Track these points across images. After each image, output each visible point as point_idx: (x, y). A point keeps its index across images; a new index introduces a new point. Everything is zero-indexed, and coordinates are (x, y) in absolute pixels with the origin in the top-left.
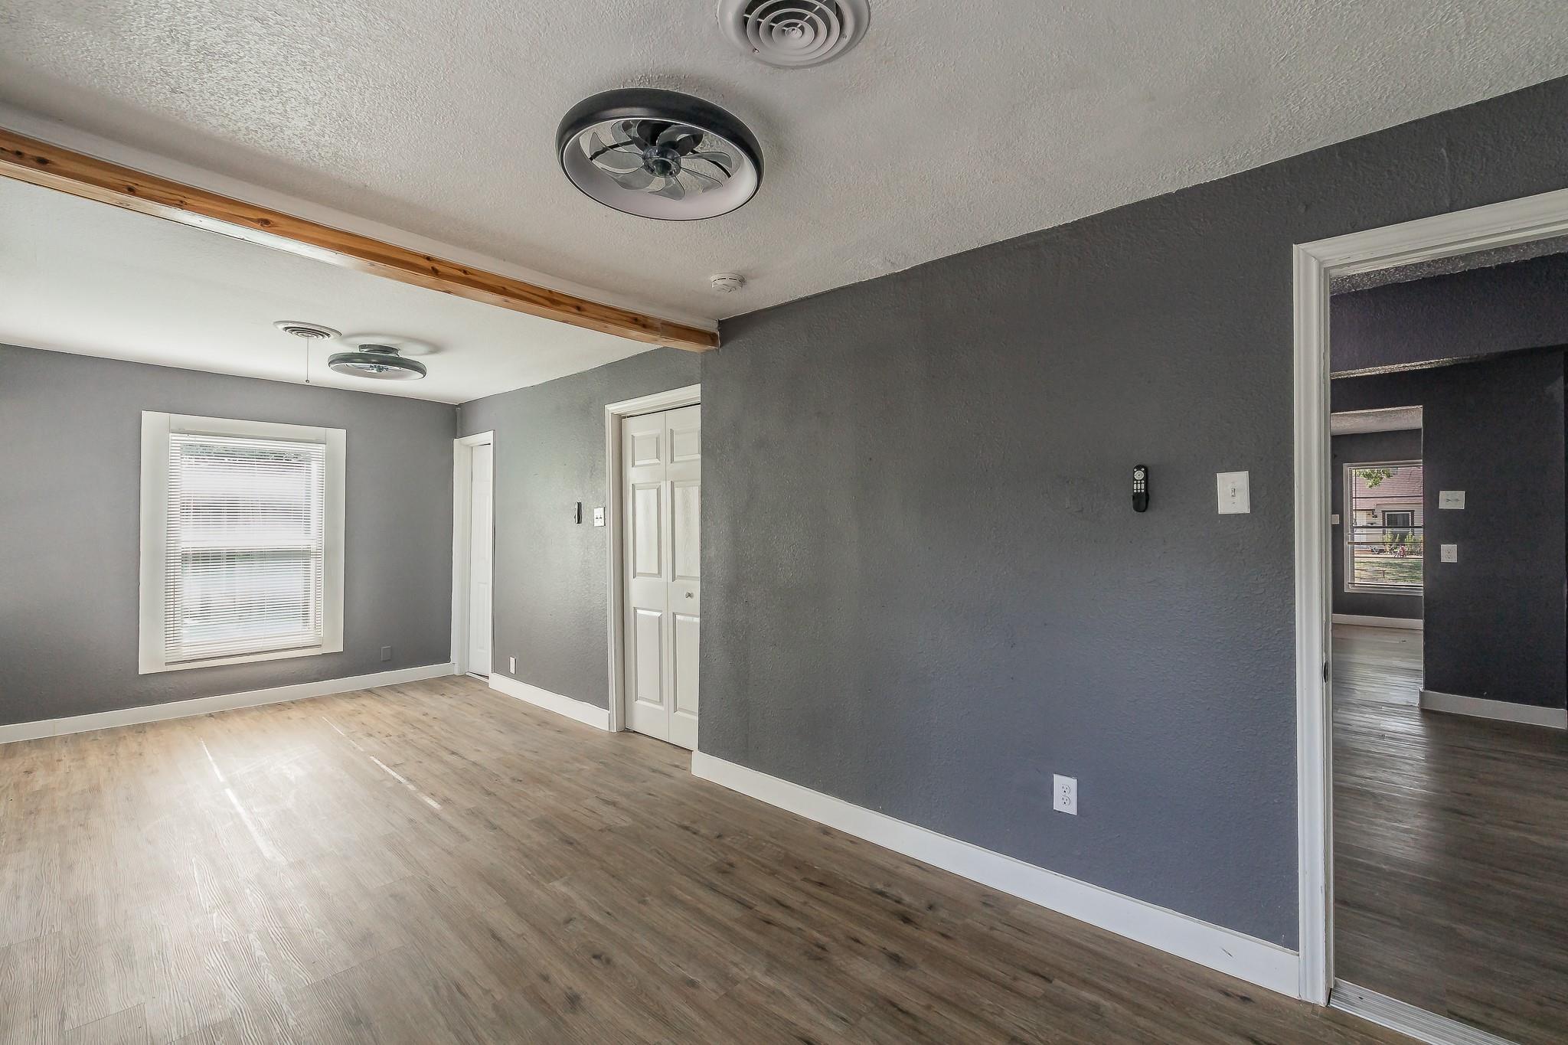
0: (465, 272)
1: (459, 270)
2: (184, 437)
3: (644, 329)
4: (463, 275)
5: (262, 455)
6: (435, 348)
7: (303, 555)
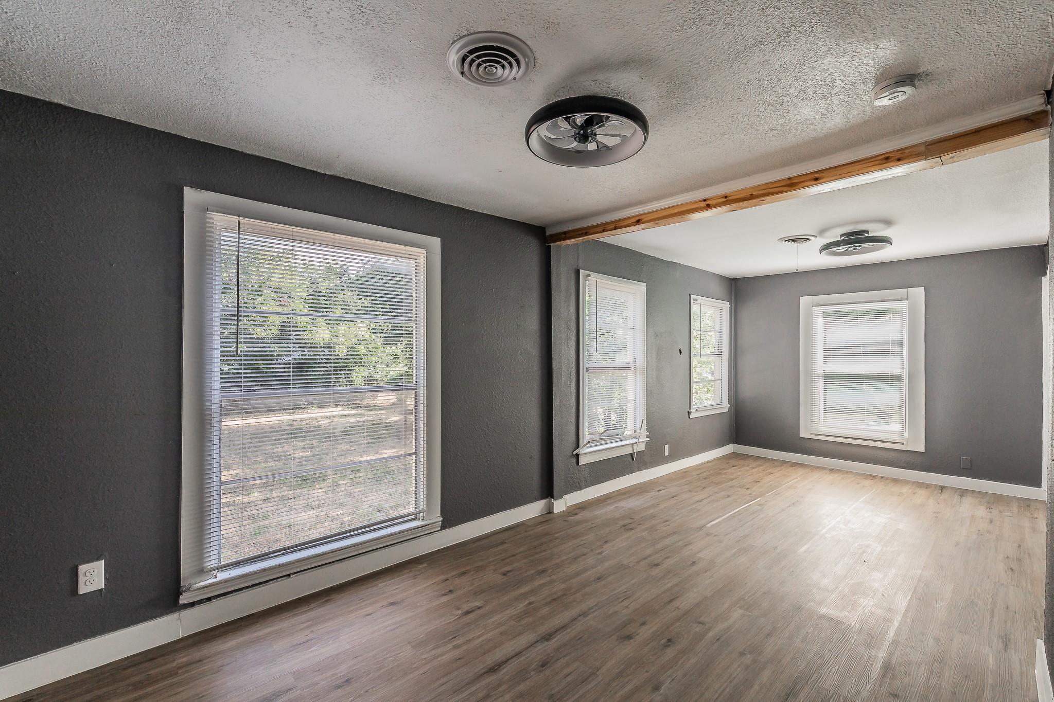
0: (726, 197)
1: (722, 198)
2: (822, 308)
3: (899, 163)
4: (724, 200)
5: (869, 313)
6: (888, 223)
7: (897, 378)
